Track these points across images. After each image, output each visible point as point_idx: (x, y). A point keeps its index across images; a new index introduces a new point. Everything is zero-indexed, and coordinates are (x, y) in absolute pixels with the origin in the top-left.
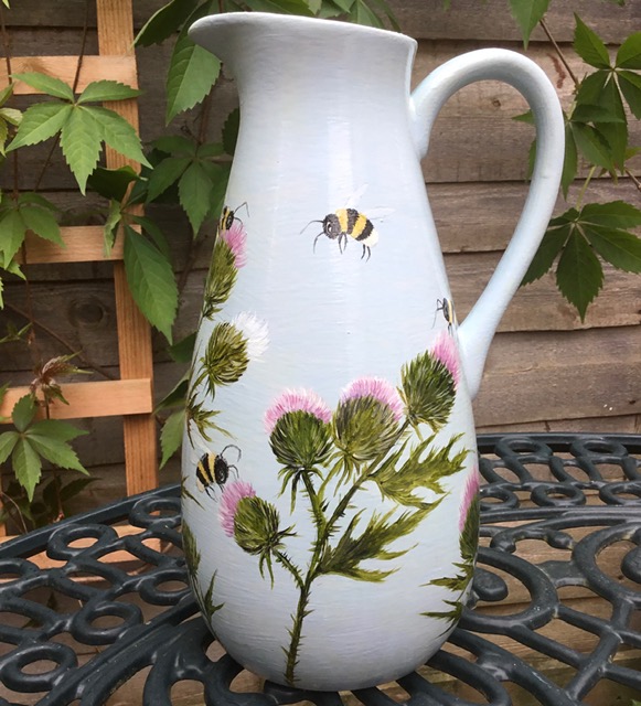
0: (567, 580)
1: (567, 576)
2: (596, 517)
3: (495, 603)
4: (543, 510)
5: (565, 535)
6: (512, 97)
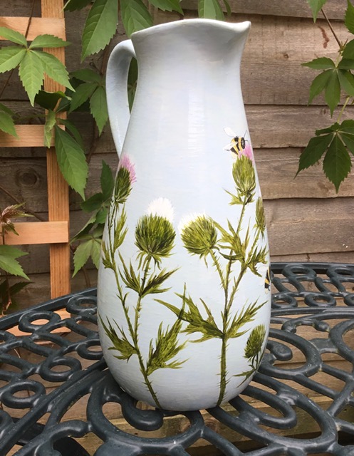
0: (327, 349)
1: (327, 347)
2: (343, 314)
3: (286, 362)
4: (312, 308)
5: (325, 323)
6: (295, 53)
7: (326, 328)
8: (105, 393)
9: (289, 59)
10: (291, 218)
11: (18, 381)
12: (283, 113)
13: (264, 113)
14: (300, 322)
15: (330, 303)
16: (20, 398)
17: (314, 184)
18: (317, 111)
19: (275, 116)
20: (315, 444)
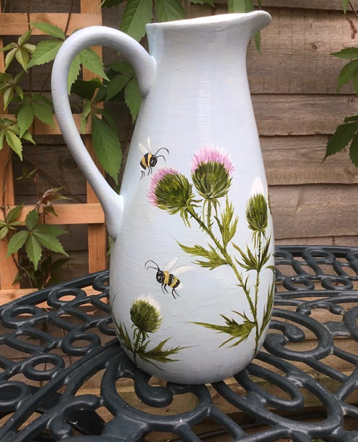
0: (339, 333)
1: (340, 330)
4: (328, 291)
5: (339, 307)
6: (324, 44)
7: (341, 311)
8: (119, 369)
9: (318, 50)
10: (317, 202)
11: (40, 354)
12: (311, 102)
13: (293, 101)
14: (316, 305)
15: (347, 287)
16: (39, 371)
17: (340, 170)
18: (345, 100)
19: (303, 104)
20: (319, 428)
